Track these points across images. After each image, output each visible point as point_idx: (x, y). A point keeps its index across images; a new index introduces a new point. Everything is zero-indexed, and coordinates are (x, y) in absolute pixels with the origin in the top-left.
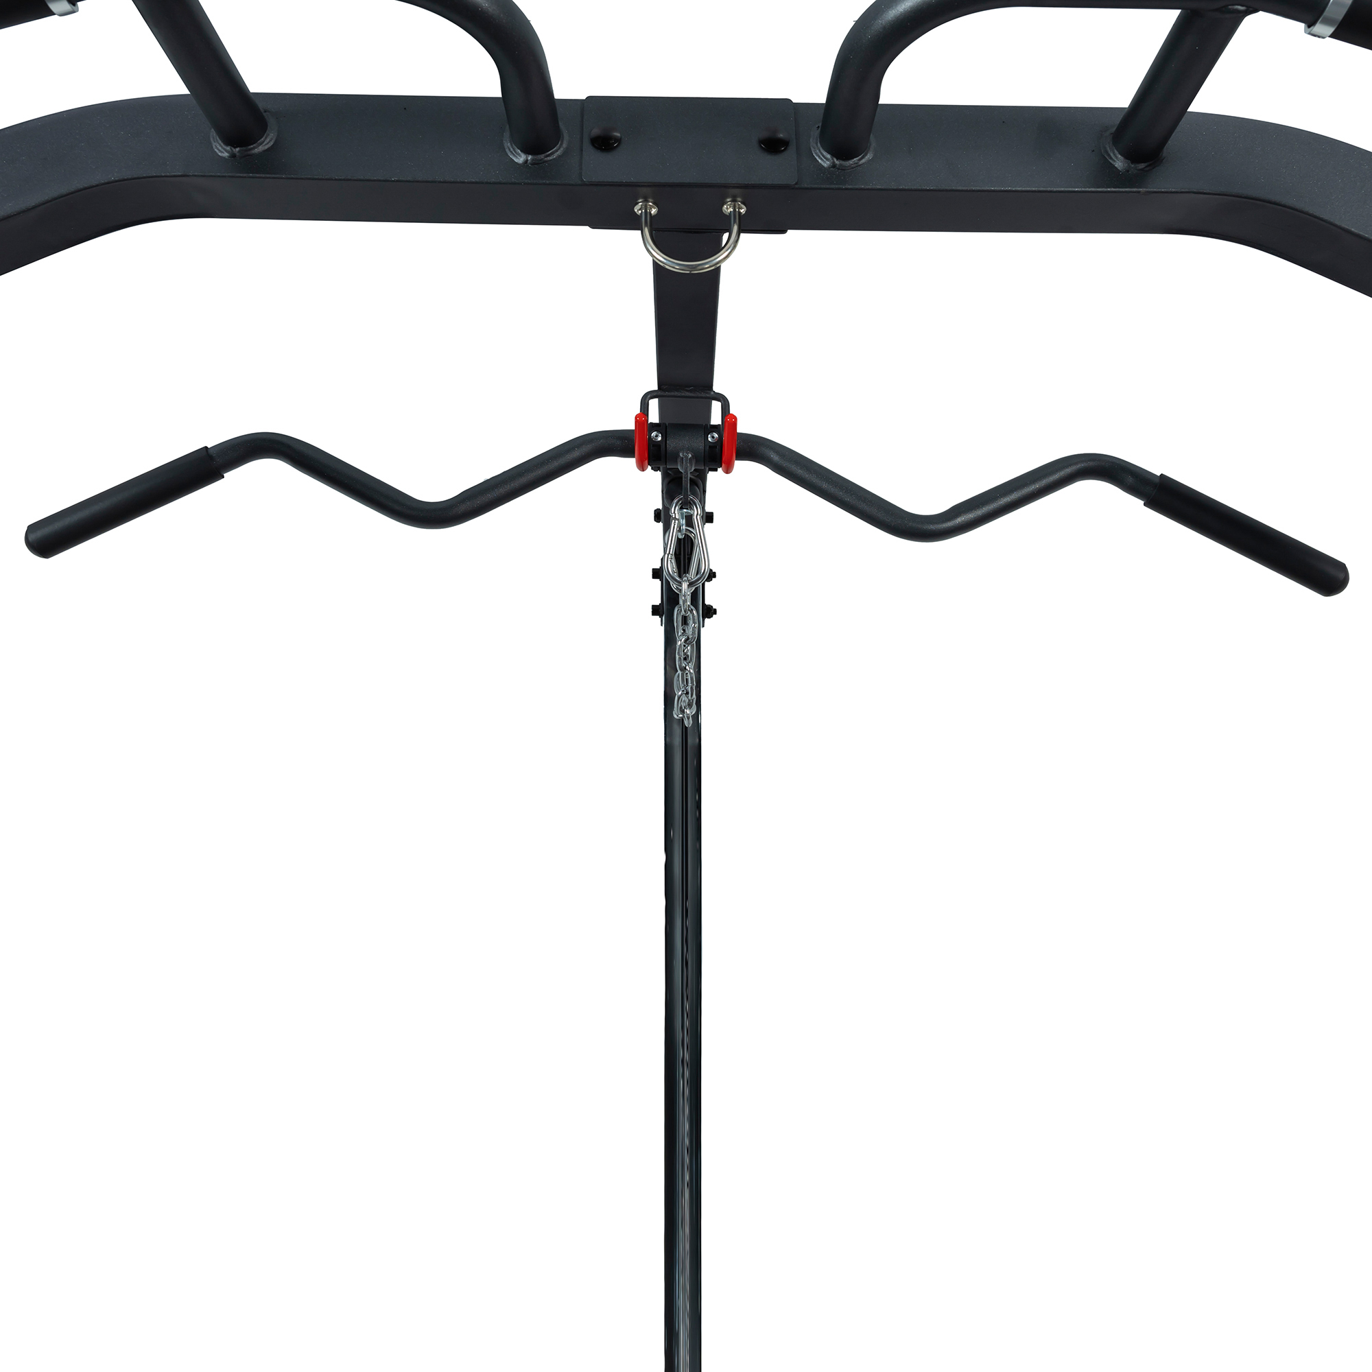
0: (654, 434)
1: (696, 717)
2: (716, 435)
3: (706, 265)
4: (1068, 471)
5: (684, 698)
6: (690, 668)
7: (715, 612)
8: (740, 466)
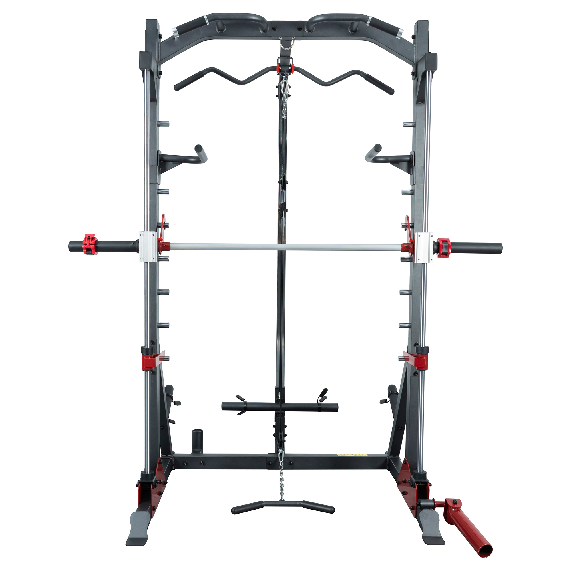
0: (280, 67)
1: (287, 118)
2: (291, 67)
3: (289, 48)
4: (351, 73)
5: (285, 114)
6: (285, 109)
7: (291, 96)
8: (295, 72)
